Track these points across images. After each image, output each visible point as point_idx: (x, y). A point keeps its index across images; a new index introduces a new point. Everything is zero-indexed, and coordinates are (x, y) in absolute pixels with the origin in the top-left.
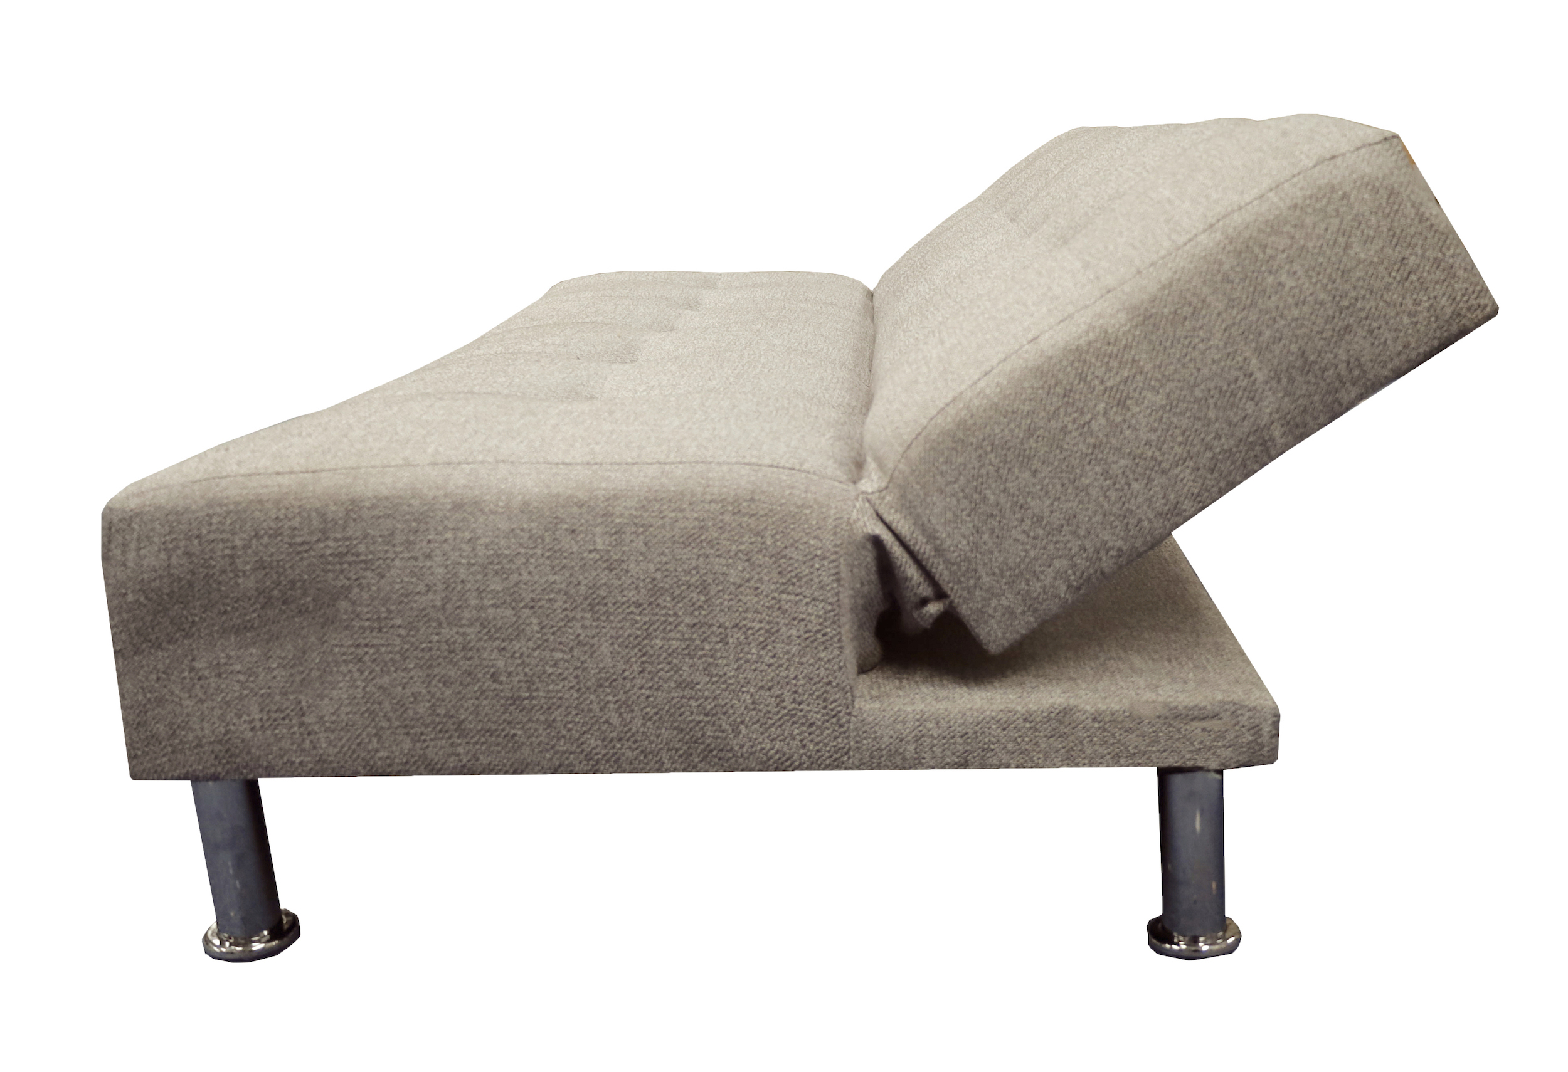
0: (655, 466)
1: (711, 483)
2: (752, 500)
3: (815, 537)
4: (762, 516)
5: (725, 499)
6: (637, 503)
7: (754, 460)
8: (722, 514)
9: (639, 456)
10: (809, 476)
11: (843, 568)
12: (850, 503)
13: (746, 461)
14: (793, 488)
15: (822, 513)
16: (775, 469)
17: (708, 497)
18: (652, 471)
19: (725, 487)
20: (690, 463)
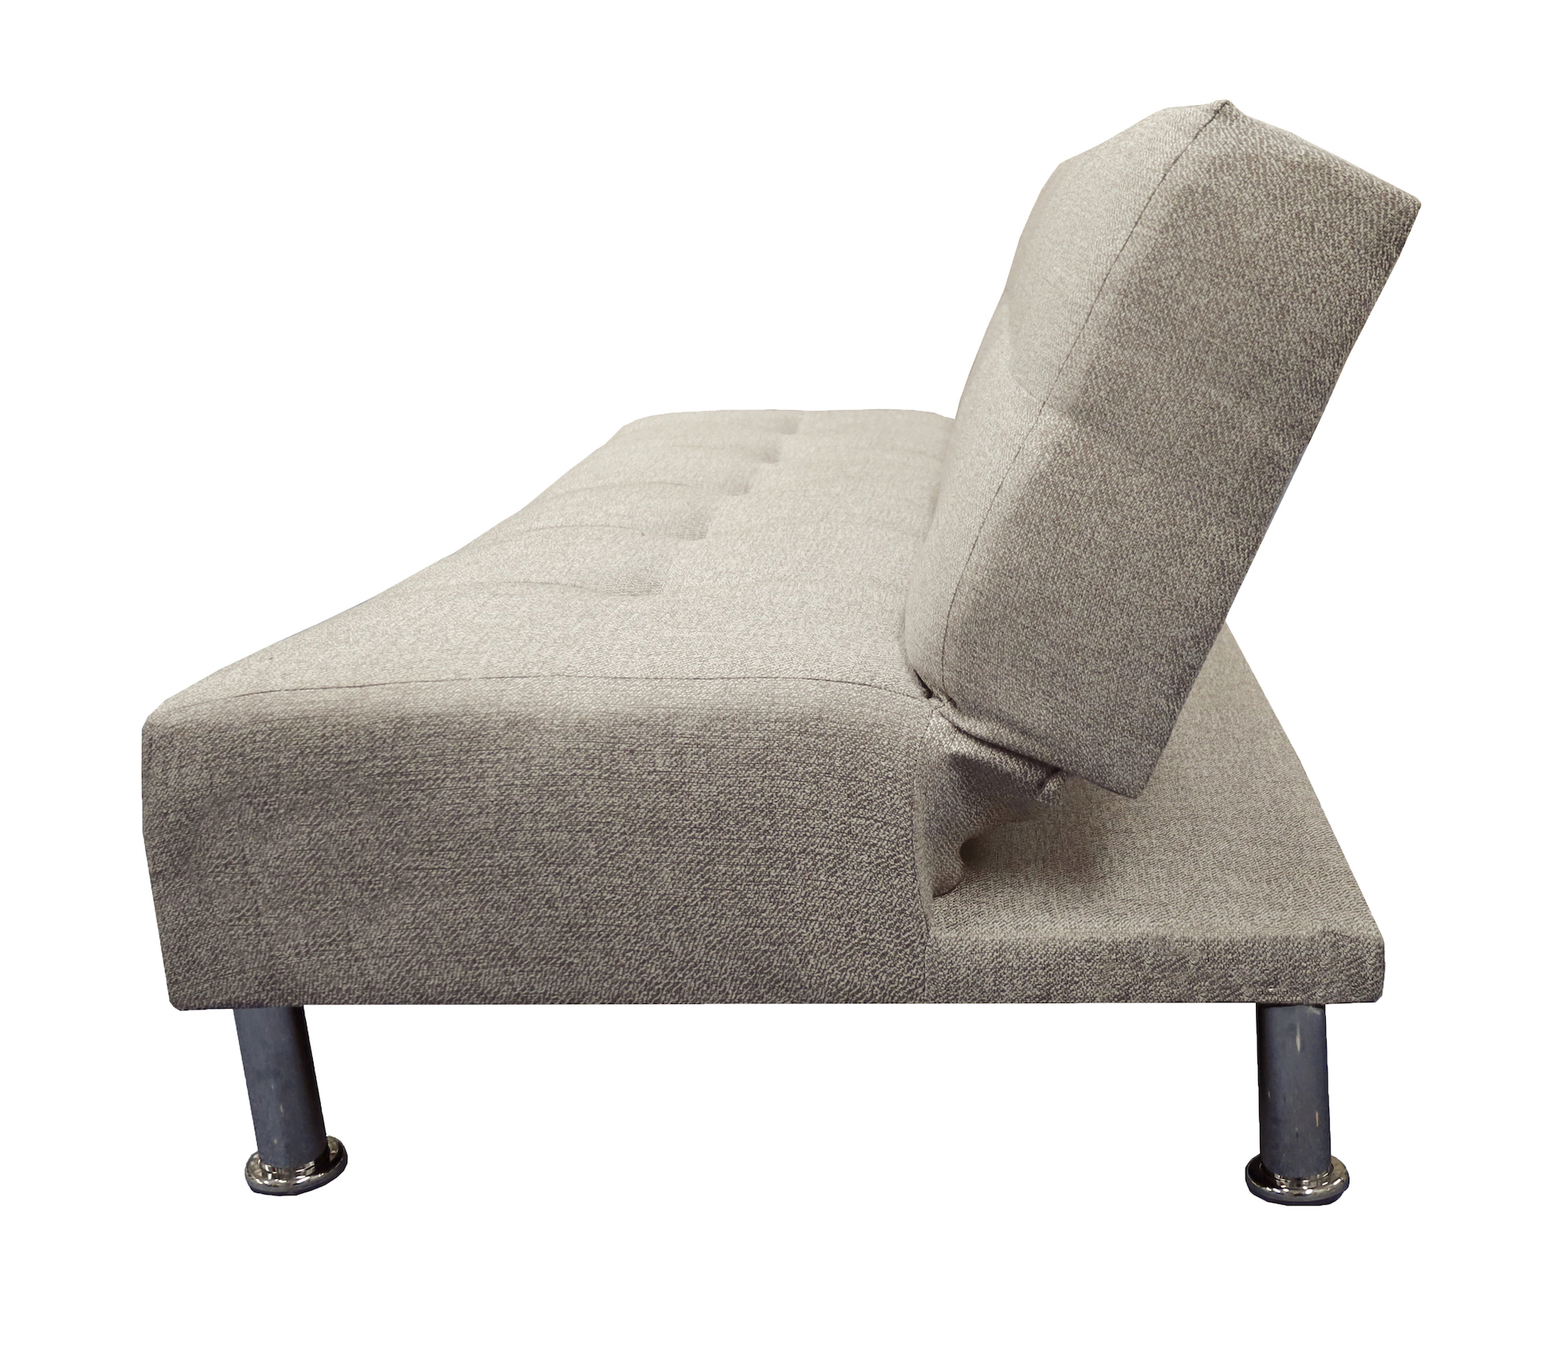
0: (717, 682)
1: (776, 700)
2: (820, 719)
3: (886, 759)
4: (830, 736)
5: (791, 718)
6: (698, 722)
7: (822, 675)
8: (788, 734)
9: (701, 670)
10: (880, 691)
11: (916, 791)
12: (923, 721)
13: (814, 676)
14: (862, 705)
15: (894, 732)
16: (845, 685)
17: (774, 716)
18: (715, 686)
19: (792, 705)
20: (755, 678)
